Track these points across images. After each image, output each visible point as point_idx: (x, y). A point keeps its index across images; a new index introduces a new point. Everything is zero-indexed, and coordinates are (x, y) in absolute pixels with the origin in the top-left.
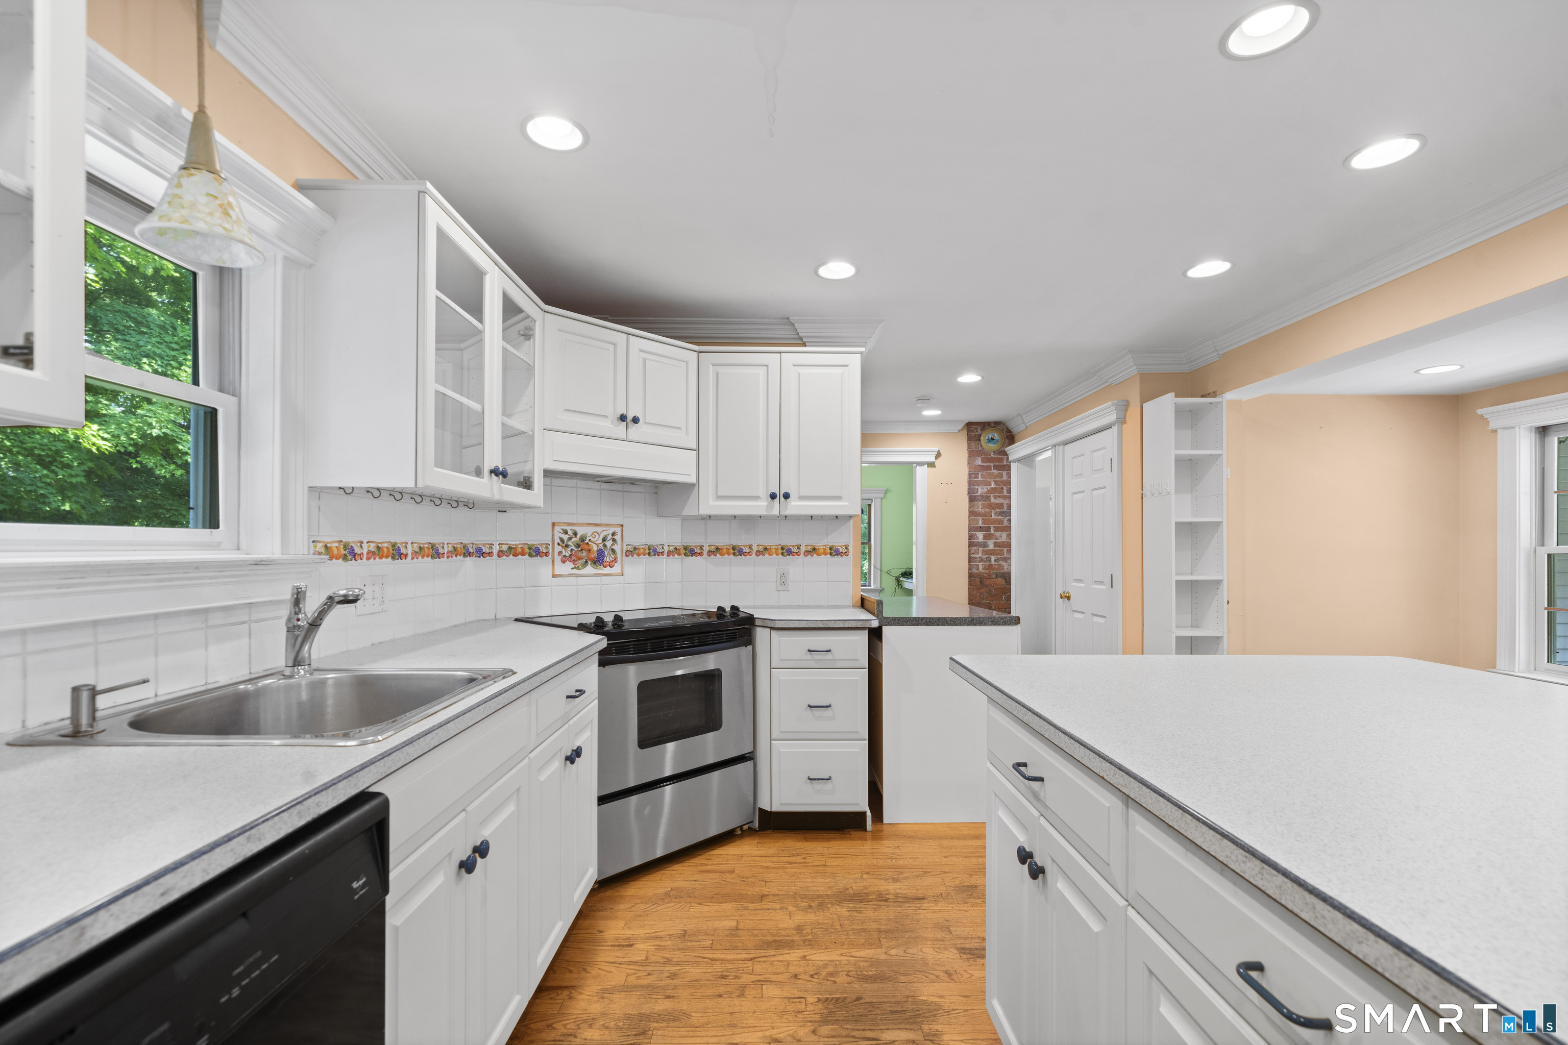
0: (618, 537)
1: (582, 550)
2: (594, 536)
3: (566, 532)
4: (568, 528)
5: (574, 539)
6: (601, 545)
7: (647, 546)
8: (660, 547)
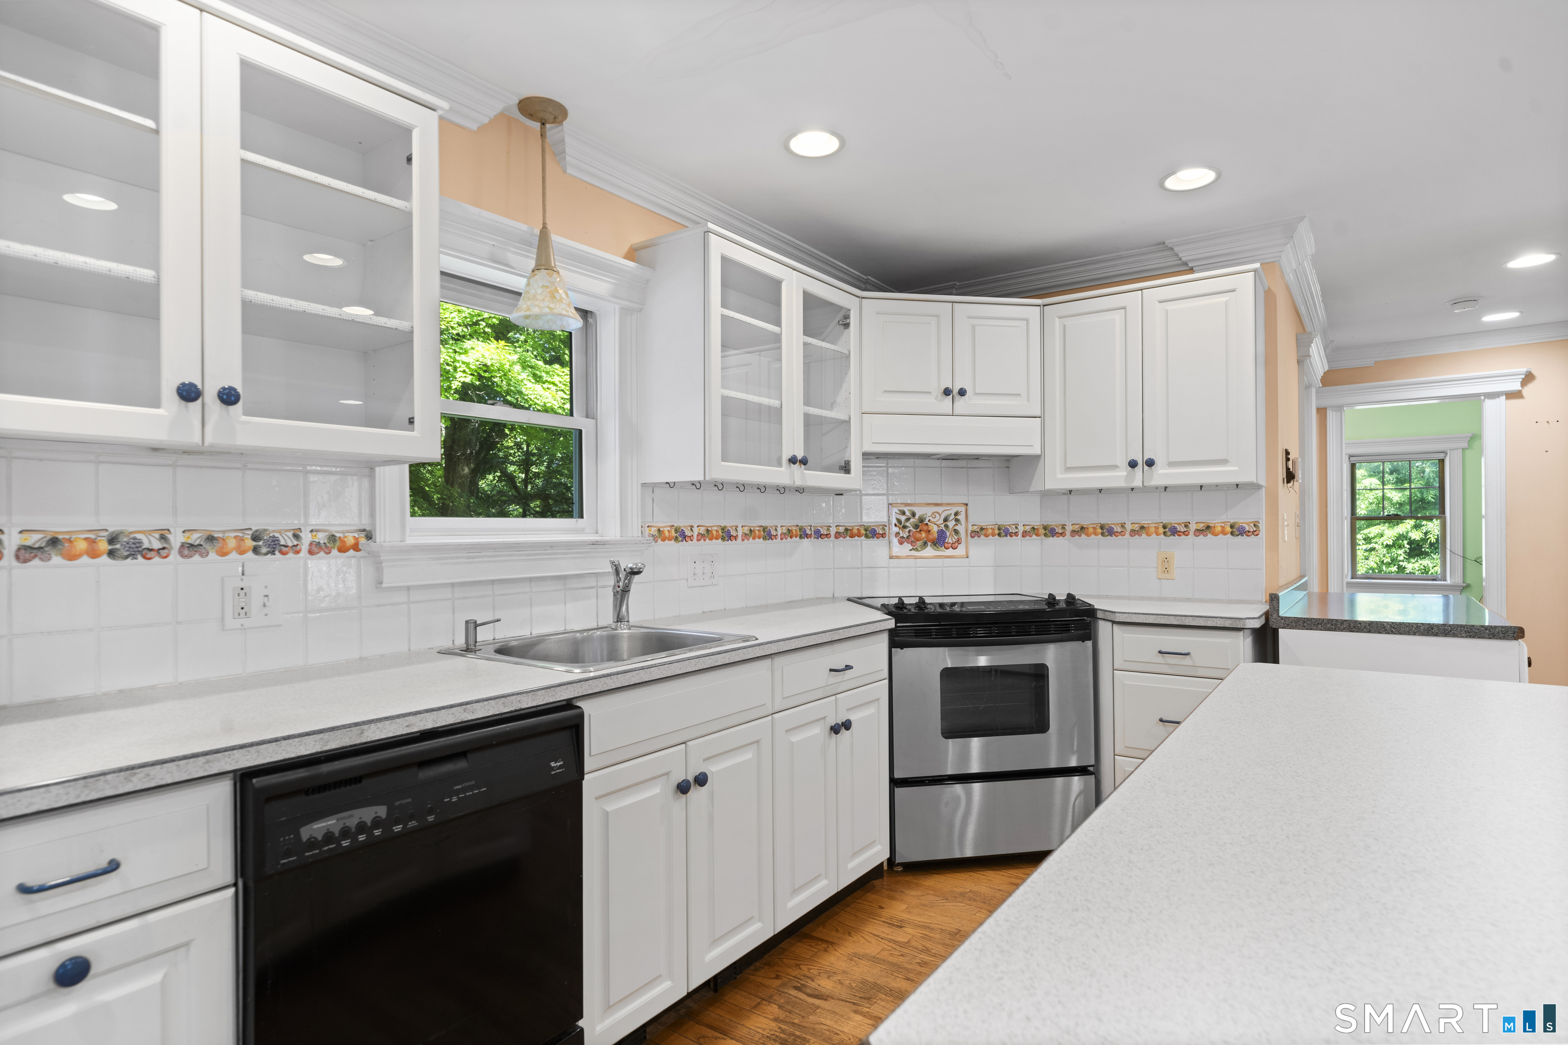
0: (961, 517)
1: (921, 531)
2: (934, 516)
3: (903, 513)
4: (906, 509)
5: (912, 520)
6: (943, 526)
7: (997, 526)
8: (1013, 527)
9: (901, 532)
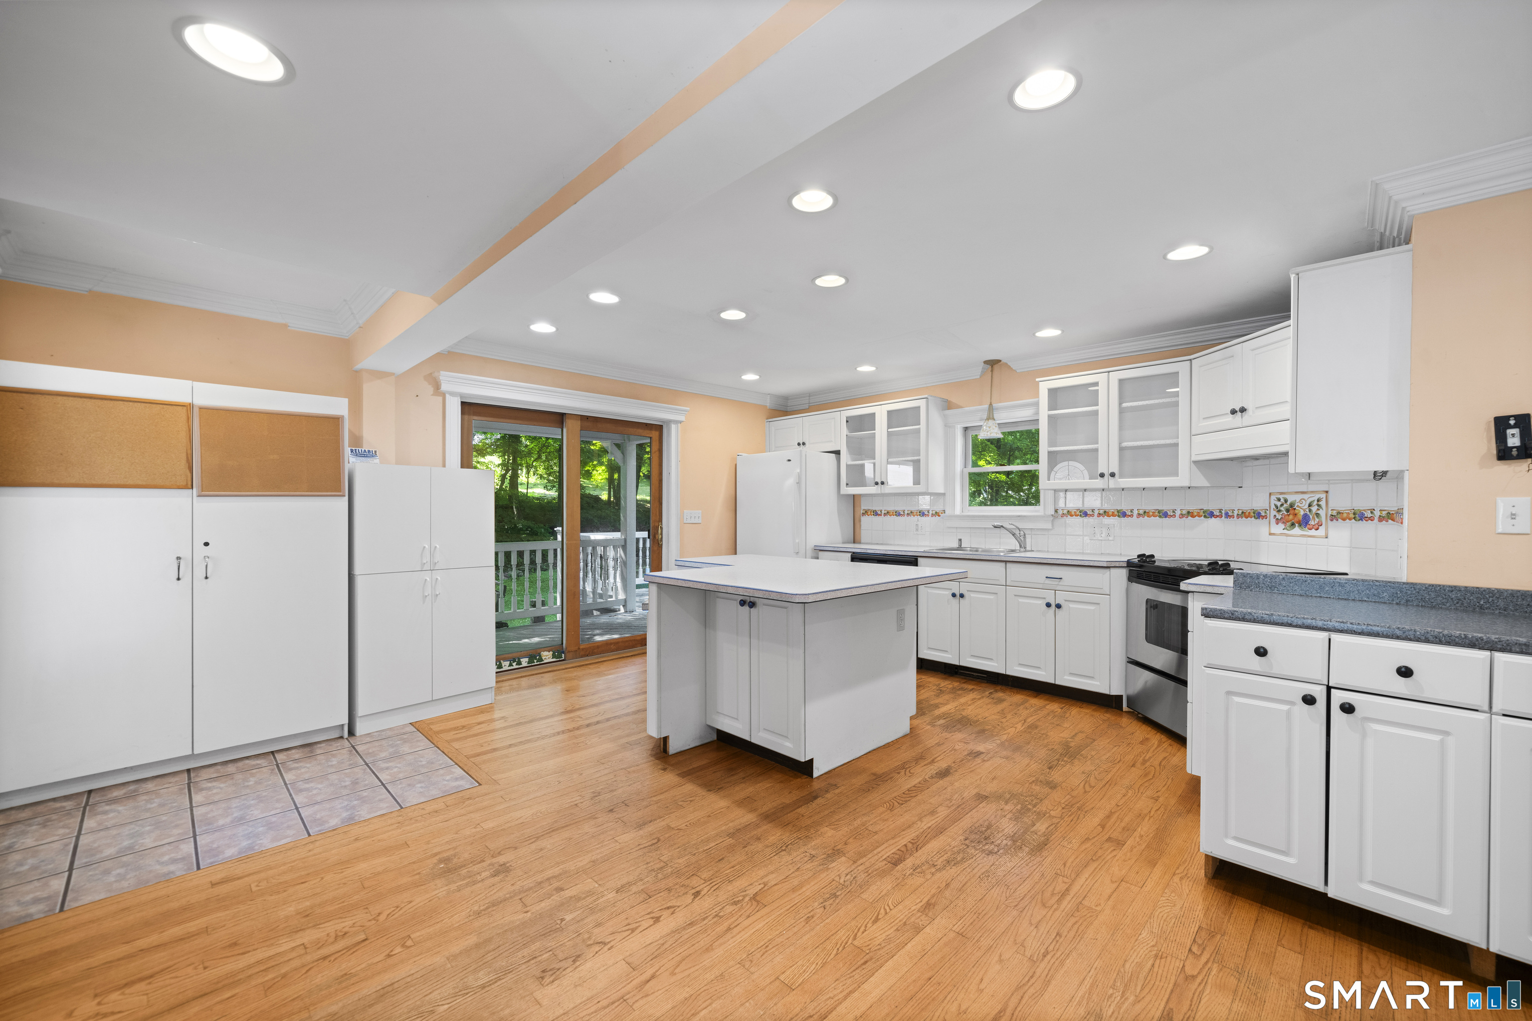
0: (1323, 503)
1: (1290, 514)
2: (1301, 502)
3: (1279, 500)
4: (1281, 497)
5: (1285, 505)
6: (1308, 510)
7: (1352, 511)
8: (1369, 512)
9: (1277, 515)
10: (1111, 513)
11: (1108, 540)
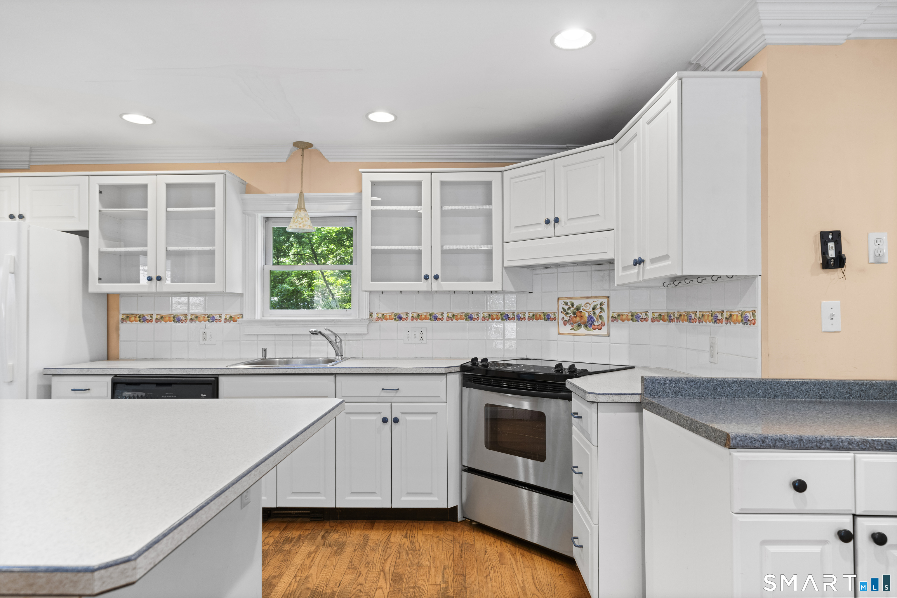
0: (605, 307)
1: (577, 316)
2: (586, 306)
3: (566, 304)
4: (568, 301)
5: (572, 309)
6: (592, 313)
7: (631, 313)
8: (644, 314)
9: (565, 317)
10: (423, 317)
11: (422, 344)
